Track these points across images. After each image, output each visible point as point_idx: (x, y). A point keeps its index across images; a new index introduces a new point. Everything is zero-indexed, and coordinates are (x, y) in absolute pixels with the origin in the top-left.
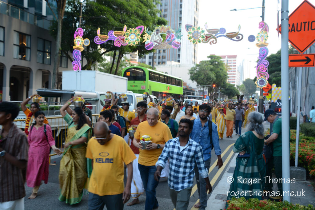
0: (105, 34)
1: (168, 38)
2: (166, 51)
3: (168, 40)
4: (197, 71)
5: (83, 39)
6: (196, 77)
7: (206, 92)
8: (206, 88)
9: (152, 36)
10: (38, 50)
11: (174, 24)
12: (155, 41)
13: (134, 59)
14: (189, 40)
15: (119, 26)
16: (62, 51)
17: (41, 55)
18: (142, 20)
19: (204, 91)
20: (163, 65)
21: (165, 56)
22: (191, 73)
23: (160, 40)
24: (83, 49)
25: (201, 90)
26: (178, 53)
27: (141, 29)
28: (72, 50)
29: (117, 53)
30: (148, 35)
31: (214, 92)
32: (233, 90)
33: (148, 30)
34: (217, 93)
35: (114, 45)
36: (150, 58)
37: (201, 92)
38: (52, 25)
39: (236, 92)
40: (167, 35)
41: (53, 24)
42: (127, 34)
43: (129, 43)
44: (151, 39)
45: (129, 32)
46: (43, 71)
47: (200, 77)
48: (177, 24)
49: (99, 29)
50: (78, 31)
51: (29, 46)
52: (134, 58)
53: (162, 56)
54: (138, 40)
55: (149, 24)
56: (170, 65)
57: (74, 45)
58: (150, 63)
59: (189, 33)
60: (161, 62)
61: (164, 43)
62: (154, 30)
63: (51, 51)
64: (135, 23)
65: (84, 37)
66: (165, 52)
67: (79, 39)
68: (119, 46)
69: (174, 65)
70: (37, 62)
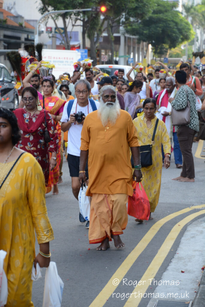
7: (76, 33)
8: (77, 19)
19: (69, 29)
25: (57, 28)
31: (105, 34)
32: (172, 25)
34: (115, 35)
37: (58, 35)
39: (180, 31)
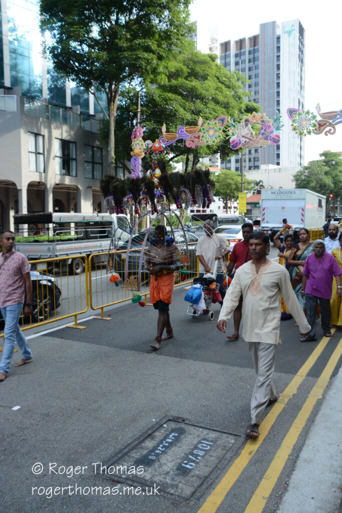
0: (172, 132)
1: (263, 130)
2: (260, 150)
3: (263, 134)
4: (305, 176)
5: (143, 141)
6: (304, 184)
9: (239, 129)
10: (85, 161)
11: (270, 111)
12: (243, 137)
13: (215, 165)
14: (294, 132)
15: (191, 119)
16: (116, 160)
17: (89, 167)
18: (223, 107)
20: (256, 170)
21: (258, 158)
22: (297, 180)
23: (252, 134)
24: (143, 155)
26: (276, 152)
27: (223, 120)
28: (129, 158)
29: (191, 157)
30: (233, 128)
33: (232, 121)
35: (185, 146)
36: (237, 161)
38: (102, 126)
40: (261, 126)
41: (103, 124)
42: (203, 129)
43: (207, 142)
44: (239, 134)
45: (206, 126)
46: (93, 188)
47: (310, 184)
48: (274, 111)
49: (165, 125)
50: (135, 131)
51: (74, 157)
52: (215, 163)
53: (254, 158)
54: (219, 136)
55: (234, 112)
56: (266, 170)
57: (132, 150)
58: (237, 169)
59: (294, 121)
60: (252, 167)
61: (257, 138)
62: (241, 121)
63: (102, 162)
64: (214, 113)
65: (145, 139)
66: (258, 152)
67: (138, 142)
68: (194, 147)
69: (271, 170)
70: (86, 178)
